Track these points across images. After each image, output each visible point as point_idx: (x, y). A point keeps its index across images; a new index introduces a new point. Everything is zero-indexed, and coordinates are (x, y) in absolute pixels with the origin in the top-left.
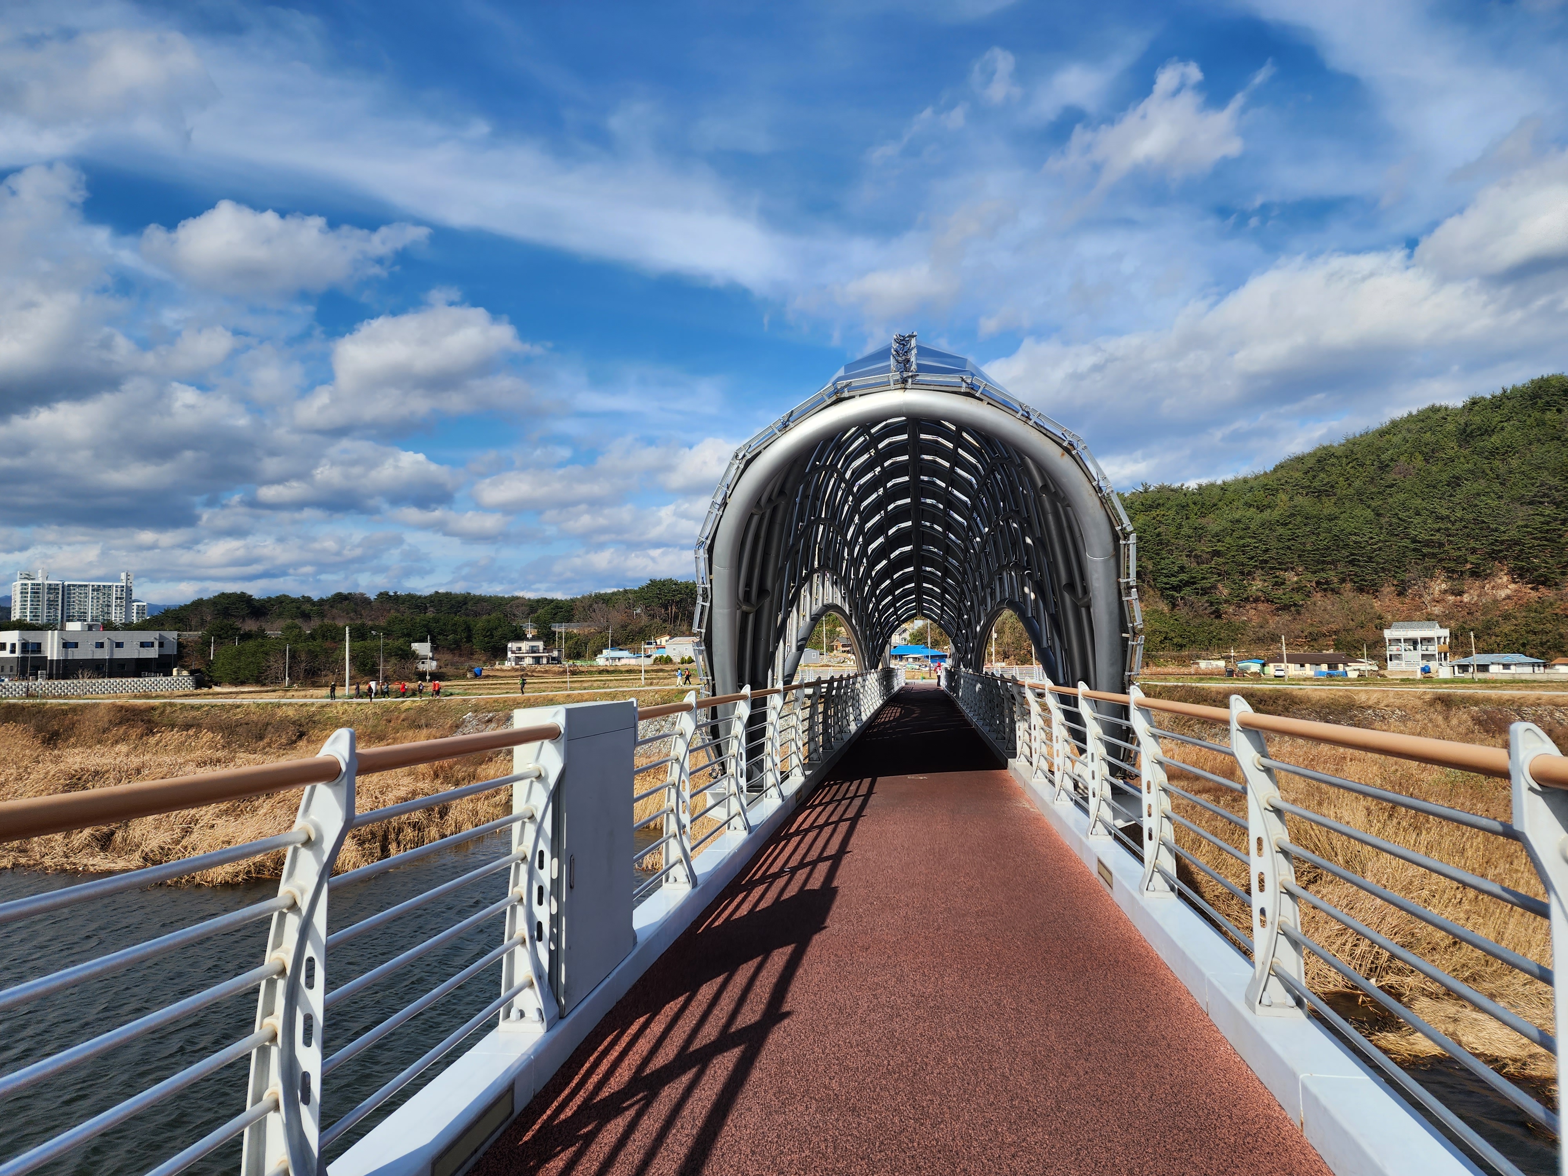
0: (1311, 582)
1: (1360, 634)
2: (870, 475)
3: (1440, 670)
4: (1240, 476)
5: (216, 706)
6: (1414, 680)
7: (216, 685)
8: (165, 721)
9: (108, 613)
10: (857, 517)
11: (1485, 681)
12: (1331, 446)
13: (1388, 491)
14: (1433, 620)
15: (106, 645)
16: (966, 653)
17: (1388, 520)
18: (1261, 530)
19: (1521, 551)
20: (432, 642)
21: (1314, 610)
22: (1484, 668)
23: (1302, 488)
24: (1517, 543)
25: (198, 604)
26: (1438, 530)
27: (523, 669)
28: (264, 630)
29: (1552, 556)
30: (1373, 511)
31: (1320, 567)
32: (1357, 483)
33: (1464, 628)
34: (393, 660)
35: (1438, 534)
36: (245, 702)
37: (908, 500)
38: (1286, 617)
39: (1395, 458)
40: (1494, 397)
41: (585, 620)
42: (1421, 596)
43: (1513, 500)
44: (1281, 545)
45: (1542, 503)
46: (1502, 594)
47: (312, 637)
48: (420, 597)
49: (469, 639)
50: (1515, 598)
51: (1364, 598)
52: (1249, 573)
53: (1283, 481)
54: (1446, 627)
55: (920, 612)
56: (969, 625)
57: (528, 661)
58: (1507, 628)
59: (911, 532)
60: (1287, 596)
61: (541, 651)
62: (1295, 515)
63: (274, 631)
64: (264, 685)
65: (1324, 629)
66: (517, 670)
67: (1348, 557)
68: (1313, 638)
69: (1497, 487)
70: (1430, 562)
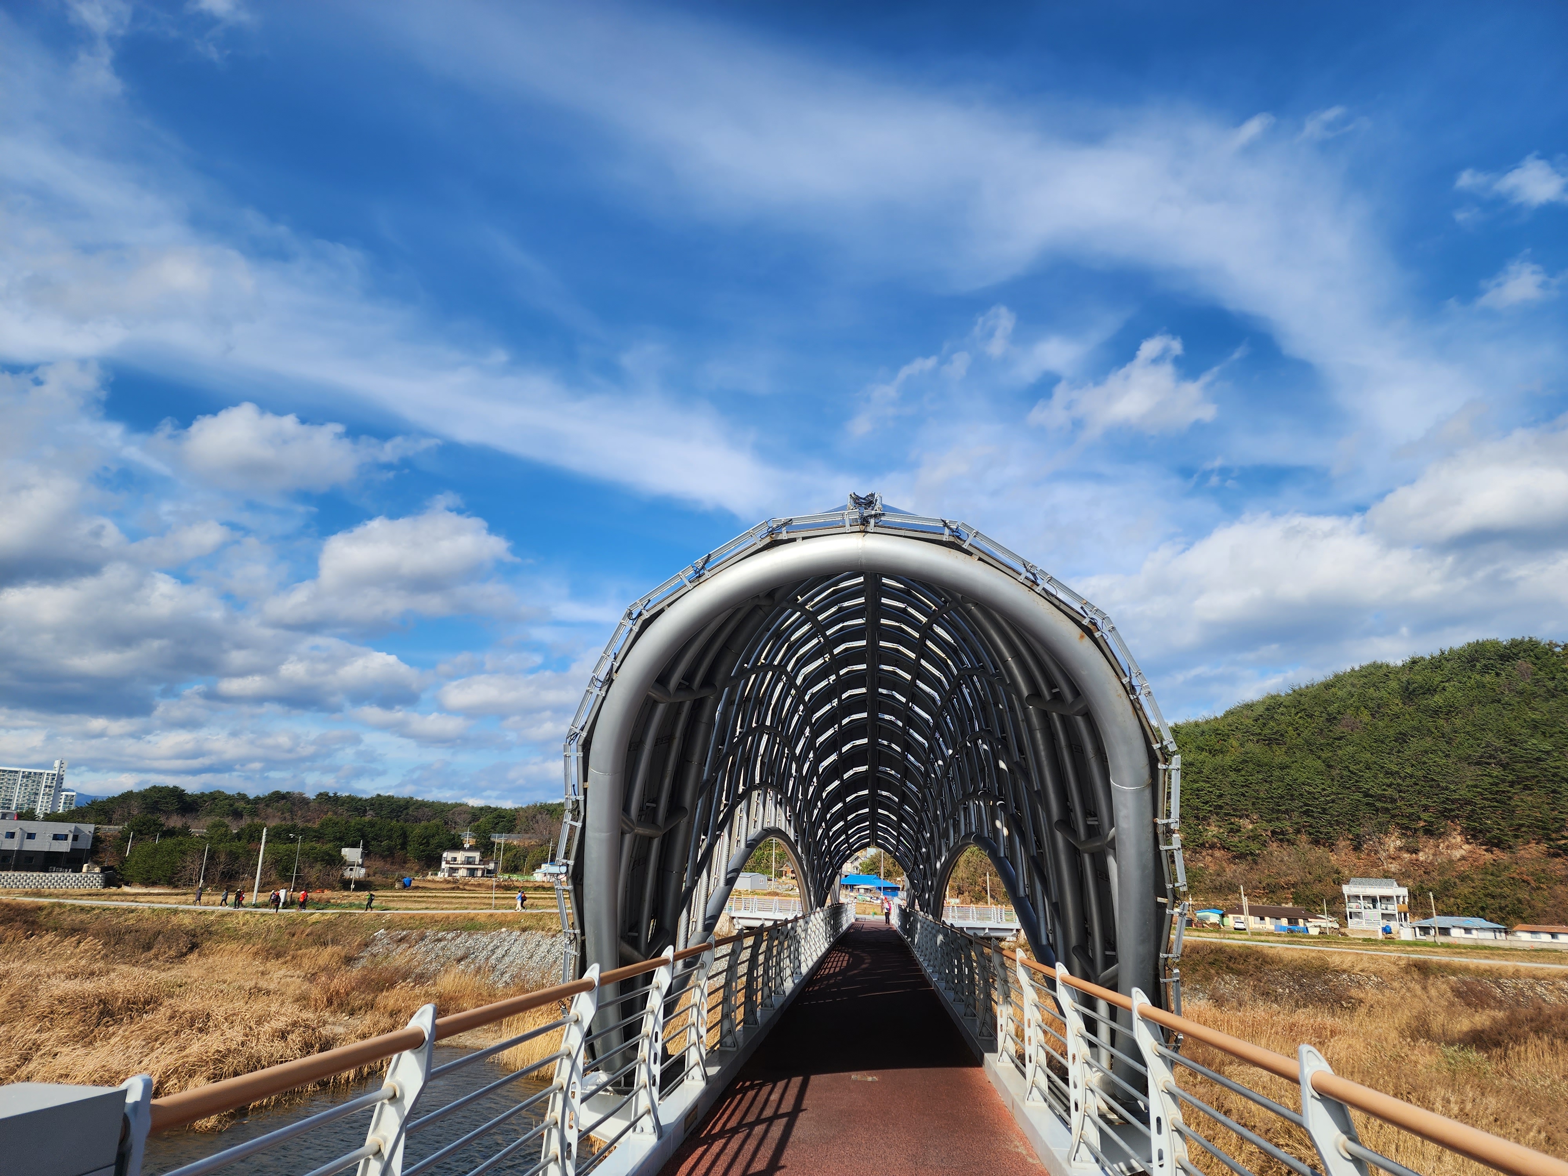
0: (1266, 830)
1: (1318, 888)
2: (824, 683)
3: (1401, 932)
4: (1192, 719)
5: (108, 909)
6: (1376, 940)
7: (127, 884)
8: (51, 924)
9: (34, 802)
10: (808, 730)
11: (1449, 946)
12: (1279, 696)
13: (1337, 743)
14: (1390, 878)
15: (17, 836)
16: (923, 891)
17: (1339, 772)
18: (1214, 775)
19: (1473, 811)
20: (365, 847)
21: (1271, 861)
22: (1445, 931)
23: (1252, 734)
24: (1468, 802)
25: (127, 797)
26: (1389, 786)
27: (456, 881)
28: (189, 827)
29: (1503, 818)
30: (1324, 762)
31: (1274, 816)
32: (1306, 734)
33: (1422, 888)
34: (318, 866)
35: (1390, 790)
36: (140, 906)
37: (865, 715)
38: (1243, 867)
39: (1342, 711)
40: (1433, 658)
41: (526, 832)
42: (1376, 852)
43: (1460, 759)
44: (1235, 791)
45: (1489, 764)
46: (1457, 854)
47: (239, 837)
48: (360, 799)
49: (404, 846)
50: (1470, 859)
51: (1320, 851)
52: (1205, 818)
53: (1233, 728)
54: (1404, 886)
55: (874, 840)
56: (927, 859)
57: (462, 873)
58: (1465, 889)
59: (866, 750)
60: (1243, 844)
61: (477, 863)
62: (1247, 762)
63: (199, 828)
64: (176, 887)
65: (1282, 881)
66: (448, 882)
67: (1301, 807)
68: (1271, 890)
69: (1444, 746)
70: (1383, 818)
